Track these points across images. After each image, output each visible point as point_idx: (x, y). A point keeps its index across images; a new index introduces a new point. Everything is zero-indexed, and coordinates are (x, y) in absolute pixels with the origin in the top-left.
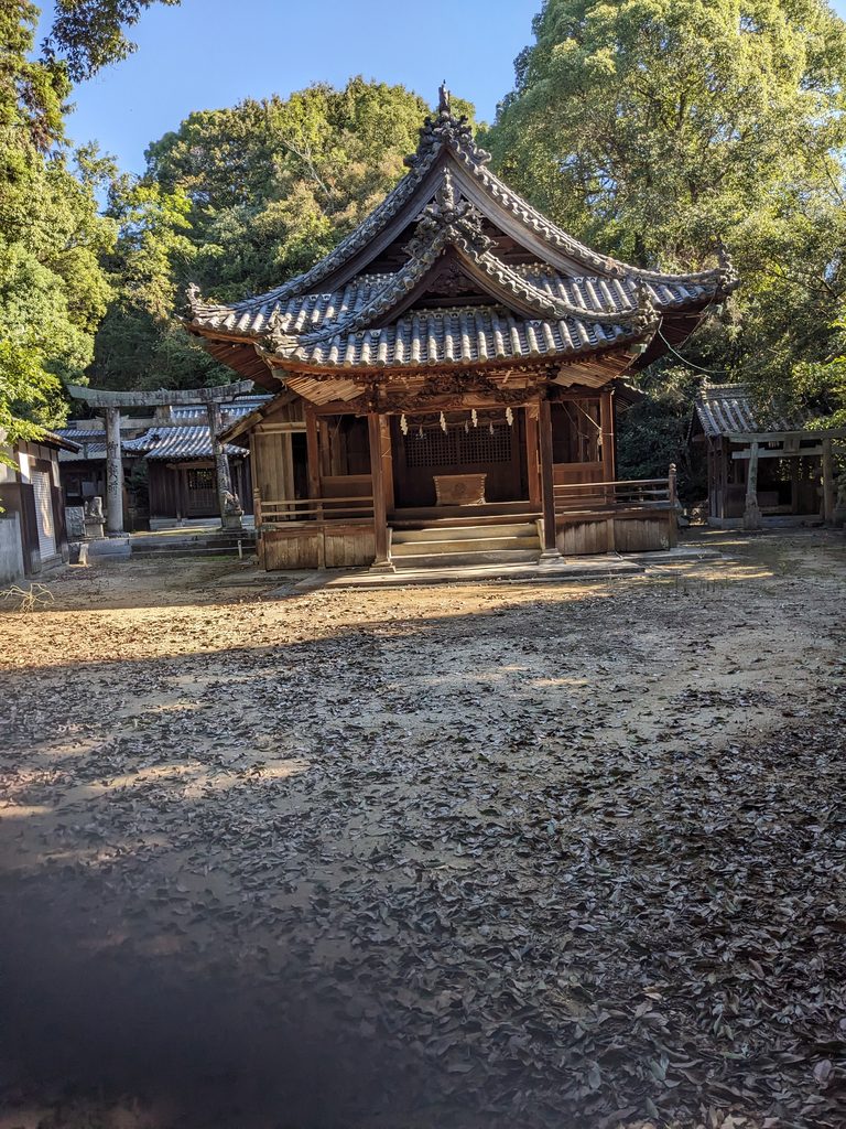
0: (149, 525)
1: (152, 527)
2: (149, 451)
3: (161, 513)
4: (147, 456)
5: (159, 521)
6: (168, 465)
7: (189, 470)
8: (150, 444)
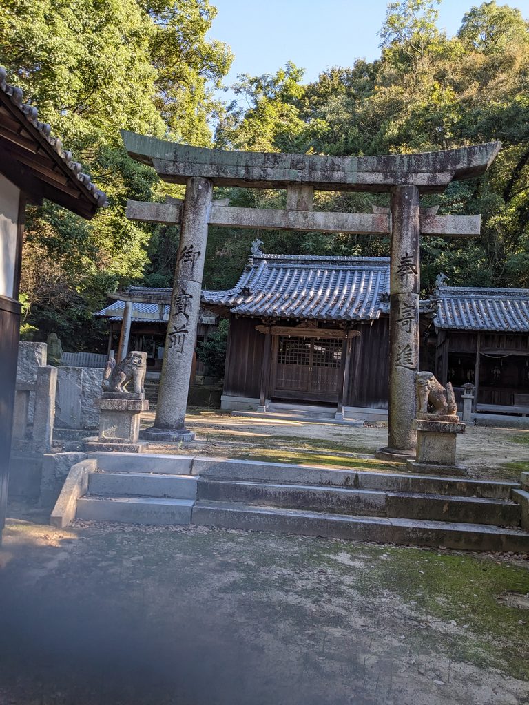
0: (219, 402)
1: (224, 405)
2: (235, 305)
3: (236, 389)
4: (232, 310)
5: (234, 399)
6: (259, 328)
7: (281, 338)
8: (237, 298)
